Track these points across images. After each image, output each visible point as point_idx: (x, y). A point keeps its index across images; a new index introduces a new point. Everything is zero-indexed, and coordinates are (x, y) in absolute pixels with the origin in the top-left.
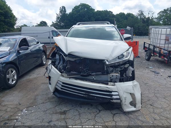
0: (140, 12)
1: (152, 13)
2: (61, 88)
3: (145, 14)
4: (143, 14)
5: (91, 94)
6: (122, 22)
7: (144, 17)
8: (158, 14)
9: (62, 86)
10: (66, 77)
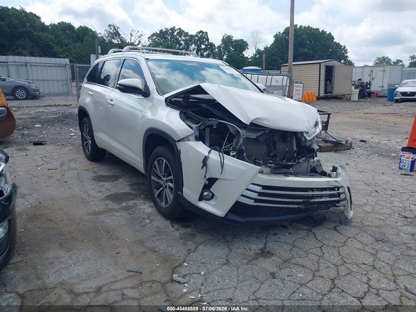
0: (112, 28)
1: (139, 34)
2: (256, 200)
3: (123, 35)
4: (120, 35)
5: (313, 200)
6: (71, 47)
7: (121, 40)
8: (149, 38)
9: (260, 194)
10: (267, 174)
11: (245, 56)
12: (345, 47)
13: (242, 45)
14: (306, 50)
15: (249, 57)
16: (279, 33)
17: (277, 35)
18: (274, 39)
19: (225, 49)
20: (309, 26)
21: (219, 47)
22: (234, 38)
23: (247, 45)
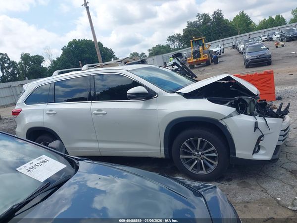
11: (44, 66)
12: (111, 50)
13: (39, 60)
14: (87, 55)
15: (47, 67)
16: (65, 46)
17: (63, 48)
18: (62, 51)
19: (25, 64)
20: (84, 39)
21: (20, 63)
22: (31, 55)
23: (43, 58)
